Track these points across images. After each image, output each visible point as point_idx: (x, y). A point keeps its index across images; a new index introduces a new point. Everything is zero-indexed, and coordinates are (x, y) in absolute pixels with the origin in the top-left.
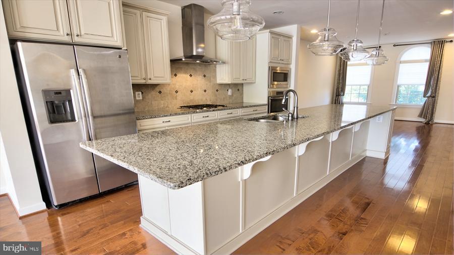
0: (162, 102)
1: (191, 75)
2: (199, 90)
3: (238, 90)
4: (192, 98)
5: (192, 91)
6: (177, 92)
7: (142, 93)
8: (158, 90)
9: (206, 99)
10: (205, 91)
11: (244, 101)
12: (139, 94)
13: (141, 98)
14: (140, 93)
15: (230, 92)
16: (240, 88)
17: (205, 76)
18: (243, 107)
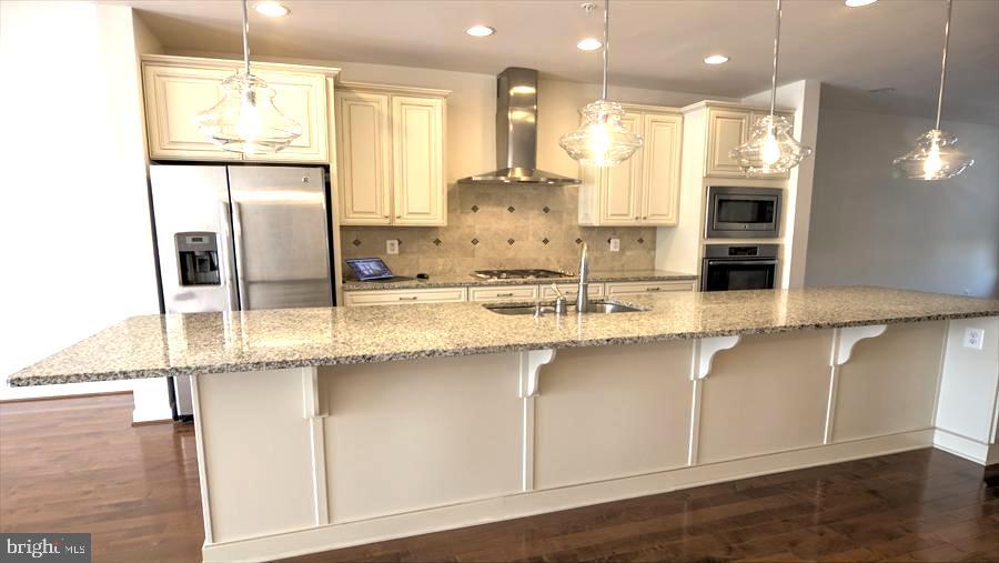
0: (440, 261)
1: (511, 209)
2: (531, 238)
3: (641, 241)
4: (510, 254)
5: (511, 242)
6: (475, 242)
7: (400, 243)
8: (434, 238)
9: (547, 259)
10: (546, 241)
11: (656, 267)
12: (392, 245)
13: (396, 251)
14: (396, 242)
15: (614, 246)
16: (647, 237)
17: (546, 210)
18: (652, 279)
